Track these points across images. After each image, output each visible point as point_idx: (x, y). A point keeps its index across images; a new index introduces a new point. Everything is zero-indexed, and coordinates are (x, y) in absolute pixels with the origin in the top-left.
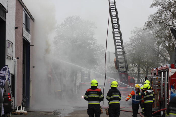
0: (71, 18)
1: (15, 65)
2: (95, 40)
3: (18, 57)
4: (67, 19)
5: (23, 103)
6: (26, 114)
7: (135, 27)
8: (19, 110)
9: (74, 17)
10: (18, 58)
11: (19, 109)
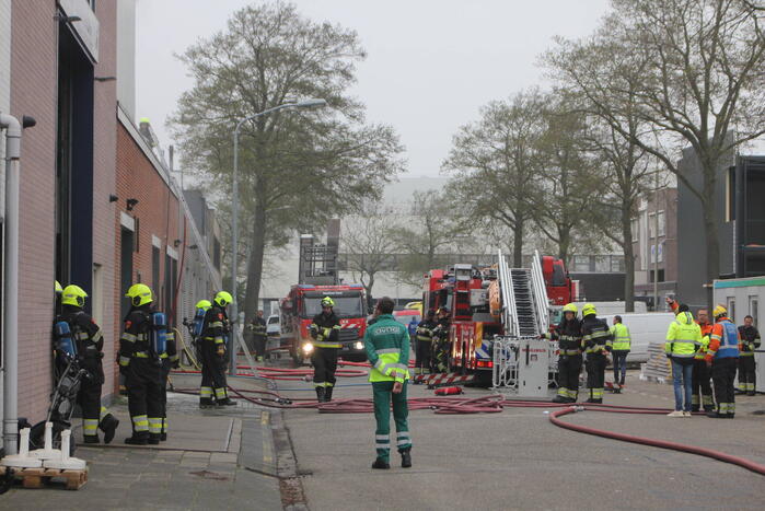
0: (257, 13)
1: (11, 159)
2: (356, 106)
3: (27, 115)
4: (241, 16)
5: (60, 401)
6: (84, 476)
7: (557, 39)
8: (31, 448)
9: (267, 10)
10: (28, 123)
11: (37, 442)
